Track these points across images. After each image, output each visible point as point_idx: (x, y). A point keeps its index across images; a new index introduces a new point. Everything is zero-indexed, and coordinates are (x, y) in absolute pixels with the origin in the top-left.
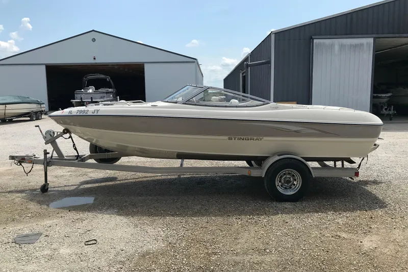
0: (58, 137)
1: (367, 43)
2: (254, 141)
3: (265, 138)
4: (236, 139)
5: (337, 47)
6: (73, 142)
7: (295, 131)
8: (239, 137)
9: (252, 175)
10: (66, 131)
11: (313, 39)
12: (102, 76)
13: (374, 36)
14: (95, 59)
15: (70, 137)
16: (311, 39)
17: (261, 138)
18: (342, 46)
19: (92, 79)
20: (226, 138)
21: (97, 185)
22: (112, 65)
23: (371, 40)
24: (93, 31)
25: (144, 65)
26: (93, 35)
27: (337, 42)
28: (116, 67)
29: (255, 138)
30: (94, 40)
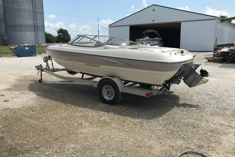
3: (101, 66)
4: (89, 65)
7: (113, 63)
12: (153, 31)
14: (153, 21)
17: (99, 65)
19: (148, 33)
22: (164, 24)
24: (154, 5)
25: (181, 23)
26: (154, 7)
28: (168, 25)
29: (96, 65)
30: (154, 10)
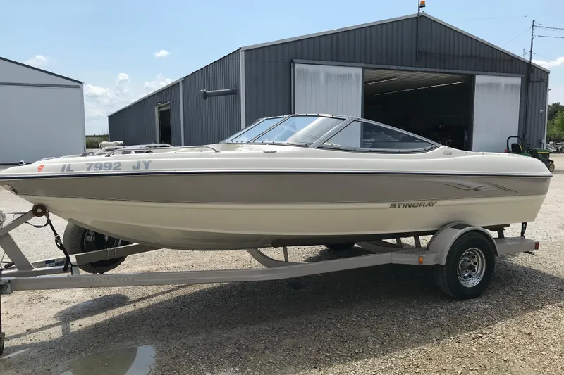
0: (16, 223)
1: (356, 75)
2: (425, 208)
3: (440, 203)
4: (402, 206)
5: (322, 77)
6: (56, 234)
8: (406, 203)
9: (424, 264)
10: (40, 210)
11: (294, 63)
13: (363, 65)
15: (49, 222)
16: (292, 63)
17: (434, 202)
18: (328, 76)
20: (387, 205)
21: (101, 317)
23: (359, 71)
27: (323, 70)
29: (426, 203)
